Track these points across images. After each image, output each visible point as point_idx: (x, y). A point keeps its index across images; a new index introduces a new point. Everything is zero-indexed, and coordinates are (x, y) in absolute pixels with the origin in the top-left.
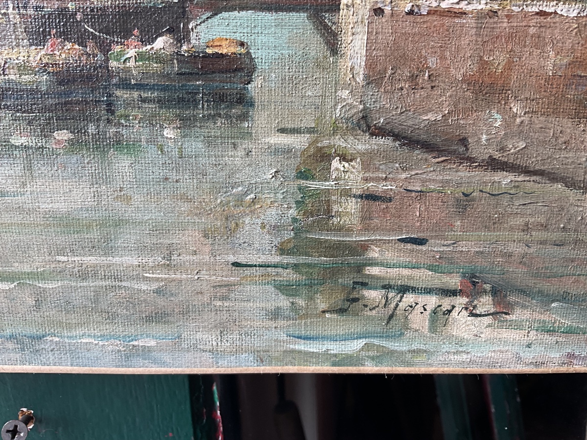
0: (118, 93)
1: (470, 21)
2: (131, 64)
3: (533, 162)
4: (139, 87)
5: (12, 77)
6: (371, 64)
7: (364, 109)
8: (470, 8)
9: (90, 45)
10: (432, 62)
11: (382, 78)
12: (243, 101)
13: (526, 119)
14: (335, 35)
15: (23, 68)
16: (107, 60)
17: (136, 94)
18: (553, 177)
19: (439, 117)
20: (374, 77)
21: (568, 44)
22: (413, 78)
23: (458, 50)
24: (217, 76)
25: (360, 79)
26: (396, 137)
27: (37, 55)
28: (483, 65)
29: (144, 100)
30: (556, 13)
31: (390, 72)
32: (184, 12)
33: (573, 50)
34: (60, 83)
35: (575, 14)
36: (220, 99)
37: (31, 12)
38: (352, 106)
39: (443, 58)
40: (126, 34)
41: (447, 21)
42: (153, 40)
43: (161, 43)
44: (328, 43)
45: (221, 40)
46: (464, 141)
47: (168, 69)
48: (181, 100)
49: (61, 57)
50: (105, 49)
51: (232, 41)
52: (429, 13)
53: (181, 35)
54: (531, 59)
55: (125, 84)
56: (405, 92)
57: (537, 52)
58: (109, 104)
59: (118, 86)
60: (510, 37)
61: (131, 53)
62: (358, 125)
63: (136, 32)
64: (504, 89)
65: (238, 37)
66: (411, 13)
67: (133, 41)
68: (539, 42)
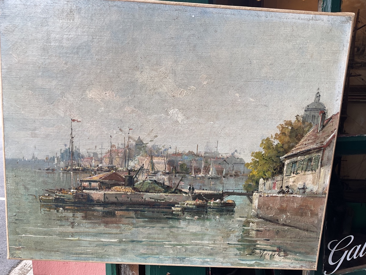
0: (208, 209)
1: (279, 198)
2: (212, 204)
3: (292, 225)
4: (213, 208)
5: (188, 206)
6: (259, 205)
7: (257, 213)
8: (279, 195)
9: (204, 200)
10: (271, 205)
11: (261, 208)
12: (233, 211)
13: (290, 216)
14: (252, 200)
15: (190, 205)
16: (207, 203)
17: (212, 210)
18: (296, 228)
19: (272, 215)
20: (259, 207)
21: (299, 202)
22: (267, 208)
23: (276, 203)
24: (228, 207)
25: (256, 208)
26: (264, 219)
27: (193, 202)
28: (281, 206)
29: (213, 211)
30: (296, 196)
31: (262, 207)
32: (223, 195)
33: (300, 203)
34: (198, 207)
35: (300, 197)
36: (228, 211)
37: (194, 194)
38: (255, 213)
39: (273, 204)
40: (211, 199)
41: (274, 198)
42: (216, 200)
43: (218, 201)
44: (250, 201)
45: (229, 200)
46: (277, 220)
47: (219, 205)
48: (220, 211)
49: (198, 202)
50: (207, 201)
51: (231, 200)
52: (271, 196)
53: (222, 199)
54: (291, 205)
55: (210, 208)
56: (265, 210)
57: (292, 204)
58: (206, 211)
59: (208, 208)
60: (287, 201)
61: (212, 202)
62: (256, 216)
63: (213, 199)
64: (286, 210)
65: (233, 200)
66: (267, 196)
67: (212, 200)
68: (293, 202)
